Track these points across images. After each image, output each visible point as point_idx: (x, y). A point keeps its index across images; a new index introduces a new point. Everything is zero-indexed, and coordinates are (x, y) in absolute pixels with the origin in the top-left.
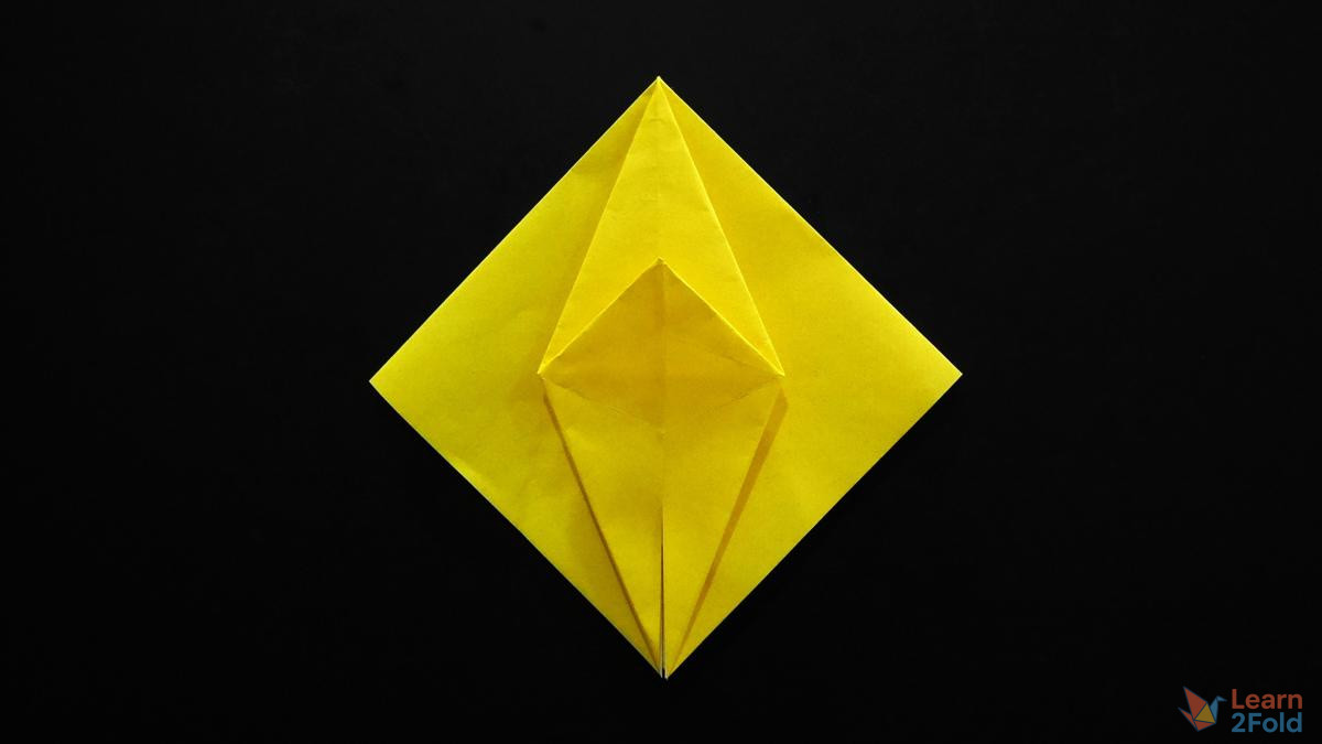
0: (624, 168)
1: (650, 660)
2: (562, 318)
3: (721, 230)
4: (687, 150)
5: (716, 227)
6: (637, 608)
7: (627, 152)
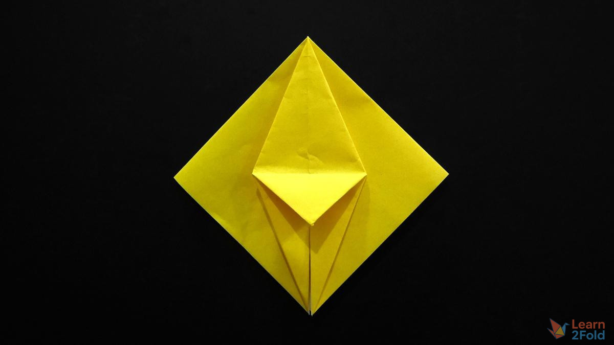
0: (292, 79)
1: (304, 307)
2: (263, 148)
3: (337, 107)
4: (321, 70)
5: (335, 106)
6: (298, 283)
7: (293, 71)
